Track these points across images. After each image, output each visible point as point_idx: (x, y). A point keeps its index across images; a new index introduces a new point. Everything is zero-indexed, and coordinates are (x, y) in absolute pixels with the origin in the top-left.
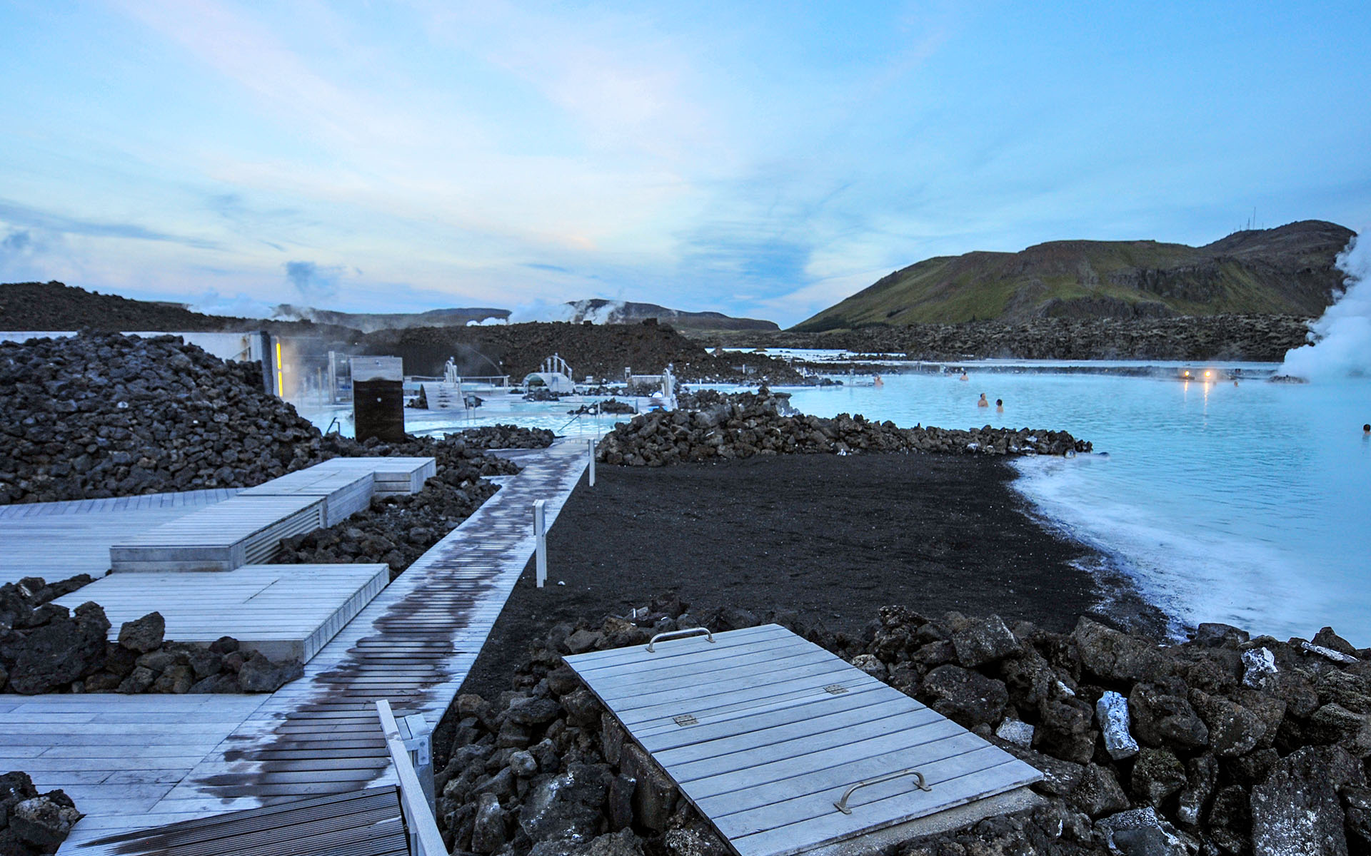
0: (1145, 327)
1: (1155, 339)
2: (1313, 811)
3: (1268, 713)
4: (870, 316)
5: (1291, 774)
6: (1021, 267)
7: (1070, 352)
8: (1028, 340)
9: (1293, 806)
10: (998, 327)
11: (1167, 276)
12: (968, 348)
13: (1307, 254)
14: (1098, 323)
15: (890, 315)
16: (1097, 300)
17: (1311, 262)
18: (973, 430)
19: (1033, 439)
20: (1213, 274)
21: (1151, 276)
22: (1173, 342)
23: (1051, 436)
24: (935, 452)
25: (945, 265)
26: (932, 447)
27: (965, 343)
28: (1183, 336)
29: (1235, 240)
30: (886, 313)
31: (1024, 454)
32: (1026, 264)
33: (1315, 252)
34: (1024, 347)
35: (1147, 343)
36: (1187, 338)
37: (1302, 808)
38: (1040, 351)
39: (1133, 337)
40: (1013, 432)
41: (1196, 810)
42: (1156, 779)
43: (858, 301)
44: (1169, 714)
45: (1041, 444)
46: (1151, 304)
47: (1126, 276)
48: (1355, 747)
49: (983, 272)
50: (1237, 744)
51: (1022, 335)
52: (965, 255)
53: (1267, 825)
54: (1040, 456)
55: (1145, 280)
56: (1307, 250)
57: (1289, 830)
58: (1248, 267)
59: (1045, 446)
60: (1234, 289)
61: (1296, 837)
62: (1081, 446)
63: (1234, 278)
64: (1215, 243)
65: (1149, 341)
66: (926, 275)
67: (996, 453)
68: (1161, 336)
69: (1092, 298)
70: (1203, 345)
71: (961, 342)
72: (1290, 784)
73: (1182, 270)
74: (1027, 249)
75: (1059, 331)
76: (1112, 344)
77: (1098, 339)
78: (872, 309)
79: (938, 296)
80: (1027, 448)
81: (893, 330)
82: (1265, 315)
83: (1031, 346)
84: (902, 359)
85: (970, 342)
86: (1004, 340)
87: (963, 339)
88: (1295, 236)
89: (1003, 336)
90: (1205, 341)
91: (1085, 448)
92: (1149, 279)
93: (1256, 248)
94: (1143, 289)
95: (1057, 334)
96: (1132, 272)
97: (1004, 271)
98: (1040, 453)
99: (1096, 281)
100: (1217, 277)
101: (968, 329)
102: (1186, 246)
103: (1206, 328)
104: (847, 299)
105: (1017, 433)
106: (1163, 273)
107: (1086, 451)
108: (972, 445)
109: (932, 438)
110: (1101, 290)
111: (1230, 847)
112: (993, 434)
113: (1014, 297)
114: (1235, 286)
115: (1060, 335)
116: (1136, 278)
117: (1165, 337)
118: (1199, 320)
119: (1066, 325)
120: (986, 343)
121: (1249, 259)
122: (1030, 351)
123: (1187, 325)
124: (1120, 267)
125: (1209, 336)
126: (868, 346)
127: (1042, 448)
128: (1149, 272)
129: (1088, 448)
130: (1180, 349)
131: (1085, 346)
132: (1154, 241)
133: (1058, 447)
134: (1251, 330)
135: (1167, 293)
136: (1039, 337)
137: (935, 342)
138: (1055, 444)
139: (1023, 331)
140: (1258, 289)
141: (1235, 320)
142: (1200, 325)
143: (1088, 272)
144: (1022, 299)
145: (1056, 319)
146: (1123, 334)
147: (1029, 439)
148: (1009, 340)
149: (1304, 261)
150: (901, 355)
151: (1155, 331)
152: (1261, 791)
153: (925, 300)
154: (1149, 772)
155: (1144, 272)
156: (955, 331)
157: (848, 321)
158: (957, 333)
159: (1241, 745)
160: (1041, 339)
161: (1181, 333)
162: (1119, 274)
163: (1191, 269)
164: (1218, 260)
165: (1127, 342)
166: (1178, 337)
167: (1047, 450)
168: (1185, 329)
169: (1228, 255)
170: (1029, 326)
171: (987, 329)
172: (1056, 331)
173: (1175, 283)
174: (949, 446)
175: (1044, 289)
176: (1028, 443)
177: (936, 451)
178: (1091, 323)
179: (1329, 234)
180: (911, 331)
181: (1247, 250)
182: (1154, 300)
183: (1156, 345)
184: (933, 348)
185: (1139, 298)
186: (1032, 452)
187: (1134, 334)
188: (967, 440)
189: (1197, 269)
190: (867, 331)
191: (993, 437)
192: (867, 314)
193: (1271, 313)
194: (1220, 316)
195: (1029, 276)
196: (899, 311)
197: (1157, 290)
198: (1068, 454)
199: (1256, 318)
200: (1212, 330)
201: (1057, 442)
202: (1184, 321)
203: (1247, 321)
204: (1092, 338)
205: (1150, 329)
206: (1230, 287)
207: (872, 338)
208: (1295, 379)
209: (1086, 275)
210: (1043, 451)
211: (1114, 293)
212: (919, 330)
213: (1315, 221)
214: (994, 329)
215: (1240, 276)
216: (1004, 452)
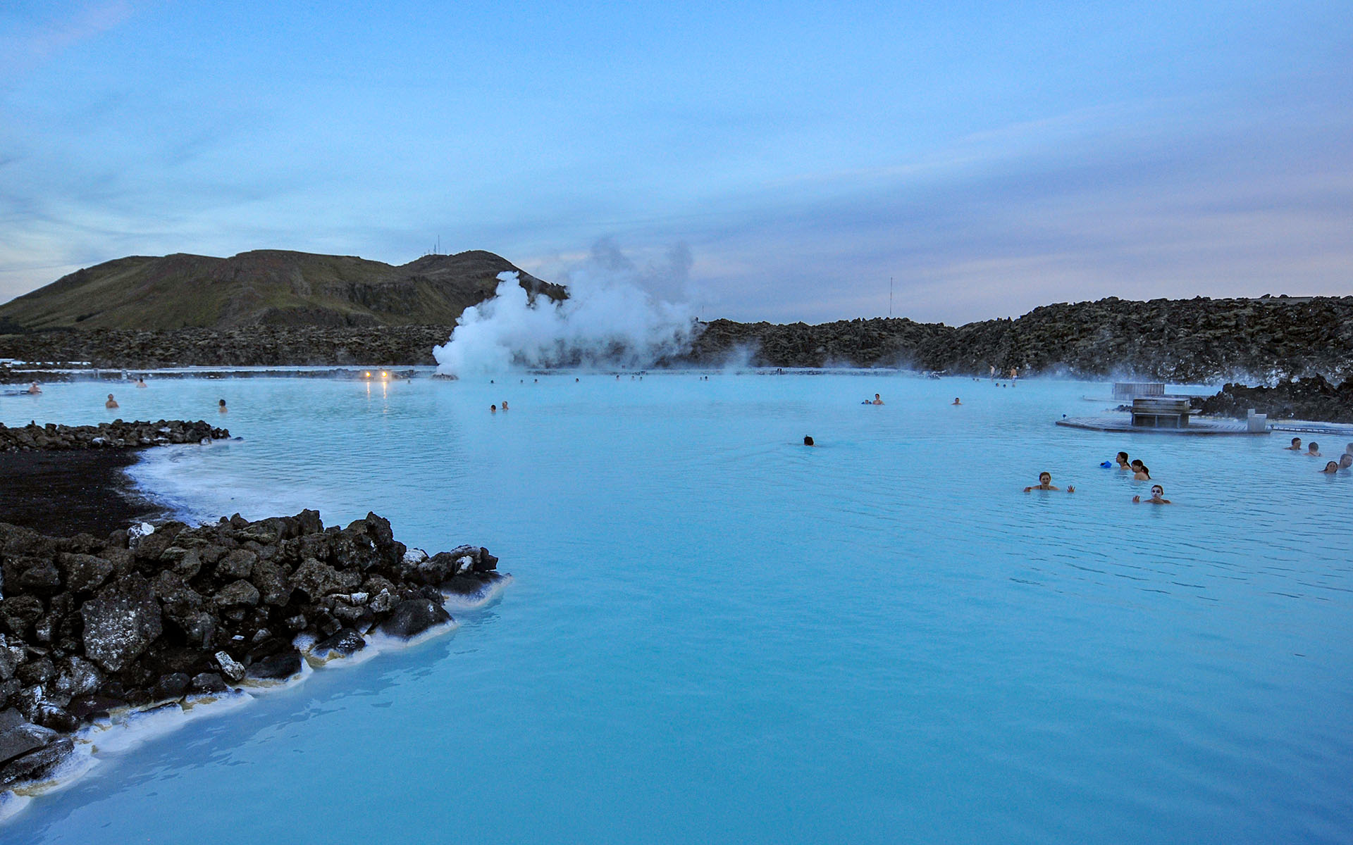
0: (345, 335)
1: (354, 346)
2: (132, 610)
3: (120, 559)
4: (53, 320)
5: (117, 590)
6: (233, 273)
7: (277, 359)
8: (234, 347)
9: (117, 610)
10: (204, 333)
11: (374, 291)
12: (170, 355)
13: (479, 278)
14: (303, 331)
15: (80, 319)
16: (312, 310)
17: (483, 285)
18: (102, 425)
19: (167, 430)
20: (410, 292)
21: (359, 290)
22: (370, 349)
23: (186, 426)
24: (53, 449)
25: (143, 266)
26: (50, 444)
27: (167, 349)
28: (377, 343)
29: (426, 262)
30: (75, 316)
31: (156, 444)
32: (238, 271)
33: (485, 277)
34: (231, 353)
35: (348, 349)
36: (381, 345)
37: (126, 610)
38: (248, 357)
39: (335, 344)
40: (148, 424)
41: (48, 630)
42: (13, 616)
43: (36, 301)
44: (28, 568)
45: (175, 434)
46: (362, 316)
47: (337, 289)
48: (180, 569)
49: (191, 276)
50: (89, 582)
51: (228, 342)
52: (169, 257)
53: (94, 625)
54: (175, 445)
55: (355, 293)
56: (480, 276)
57: (113, 626)
58: (437, 287)
59: (178, 435)
60: (428, 305)
61: (119, 628)
62: (218, 432)
63: (427, 295)
64: (410, 263)
65: (350, 348)
66: (123, 276)
67: (125, 446)
68: (359, 344)
69: (308, 308)
70: (395, 351)
71: (163, 349)
72: (117, 597)
73: (385, 286)
74: (237, 255)
75: (267, 338)
76: (317, 351)
77: (304, 346)
78: (55, 312)
79: (141, 299)
80: (160, 438)
81: (77, 335)
82: (441, 326)
83: (238, 353)
84: (86, 367)
85: (172, 349)
86: (210, 347)
87: (164, 345)
88: (470, 263)
89: (209, 343)
90: (396, 348)
91: (221, 435)
92: (357, 293)
93: (443, 270)
94: (354, 301)
95: (263, 341)
96: (342, 286)
97: (215, 276)
98: (175, 442)
99: (310, 291)
100: (414, 294)
101: (170, 335)
102: (387, 264)
103: (396, 337)
104: (18, 298)
105: (151, 425)
106: (369, 287)
107: (222, 438)
108: (97, 439)
109: (50, 436)
110: (315, 300)
111: (69, 647)
112: (124, 427)
113: (228, 303)
114: (429, 302)
115: (267, 342)
116: (347, 291)
117: (363, 345)
118: (391, 329)
119: (273, 332)
120: (190, 350)
121: (437, 279)
122: (237, 357)
123: (380, 334)
124: (331, 280)
125: (398, 344)
126: (44, 354)
127: (176, 437)
128: (357, 286)
129: (226, 434)
130: (376, 355)
131: (291, 353)
132: (359, 257)
133: (192, 435)
134: (431, 339)
135: (374, 307)
136: (245, 343)
137: (131, 348)
138: (189, 432)
139: (229, 338)
140: (446, 305)
141: (418, 330)
142: (391, 334)
143: (301, 283)
144: (236, 306)
145: (264, 326)
146: (326, 342)
147: (162, 430)
148: (214, 347)
149: (478, 284)
150: (85, 363)
151: (354, 339)
152: (89, 604)
153: (124, 304)
154: (7, 612)
155: (354, 285)
156: (155, 336)
157: (22, 325)
158: (157, 339)
159: (93, 582)
160: (248, 346)
161: (376, 341)
162: (331, 286)
163: (392, 285)
164: (414, 278)
165: (330, 349)
166: (373, 344)
167: (181, 440)
168: (379, 337)
169: (421, 275)
170: (236, 333)
171: (191, 335)
172: (263, 338)
173: (380, 298)
174: (71, 442)
175: (258, 297)
176: (162, 434)
177: (55, 447)
178: (296, 330)
179: (493, 263)
180: (100, 337)
181: (437, 272)
182: (365, 313)
183: (356, 351)
184: (128, 355)
185: (349, 310)
186: (165, 442)
187: (337, 342)
188: (93, 435)
189: (397, 286)
190: (43, 336)
191: (124, 430)
192: (47, 318)
193: (445, 325)
194: (407, 327)
195: (243, 284)
196: (91, 315)
197: (366, 303)
198: (203, 441)
199: (434, 329)
200: (401, 338)
201: (192, 430)
202: (378, 330)
203: (428, 331)
204: (298, 345)
205: (349, 337)
206: (425, 303)
207: (50, 344)
208: (449, 376)
209: (300, 285)
210: (177, 440)
211: (327, 305)
212: (111, 335)
213: (483, 252)
214: (199, 336)
215: (432, 293)
216: (135, 443)
